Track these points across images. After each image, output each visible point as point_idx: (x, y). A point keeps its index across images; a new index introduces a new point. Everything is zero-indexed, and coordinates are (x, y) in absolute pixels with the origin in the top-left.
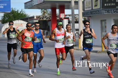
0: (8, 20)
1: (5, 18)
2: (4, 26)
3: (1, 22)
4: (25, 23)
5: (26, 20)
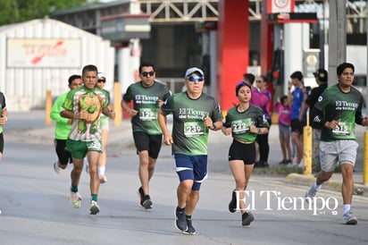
4: (80, 39)
5: (85, 19)
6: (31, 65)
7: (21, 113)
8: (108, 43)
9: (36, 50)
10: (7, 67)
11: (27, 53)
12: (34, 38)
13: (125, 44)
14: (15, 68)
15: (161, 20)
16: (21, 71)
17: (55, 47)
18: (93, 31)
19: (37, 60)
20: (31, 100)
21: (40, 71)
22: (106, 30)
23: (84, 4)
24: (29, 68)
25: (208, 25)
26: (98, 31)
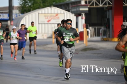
0: (32, 6)
1: (27, 2)
2: (24, 18)
3: (19, 10)
4: (64, 13)
5: (65, 7)
6: (47, 23)
7: (44, 39)
8: (74, 15)
9: (49, 17)
10: (39, 24)
11: (46, 19)
12: (48, 13)
13: (80, 15)
14: (41, 24)
15: (92, 6)
16: (44, 25)
17: (55, 16)
18: (68, 11)
19: (49, 21)
20: (47, 35)
21: (50, 25)
22: (73, 10)
23: (65, 1)
24: (46, 24)
25: (108, 8)
26: (70, 11)
